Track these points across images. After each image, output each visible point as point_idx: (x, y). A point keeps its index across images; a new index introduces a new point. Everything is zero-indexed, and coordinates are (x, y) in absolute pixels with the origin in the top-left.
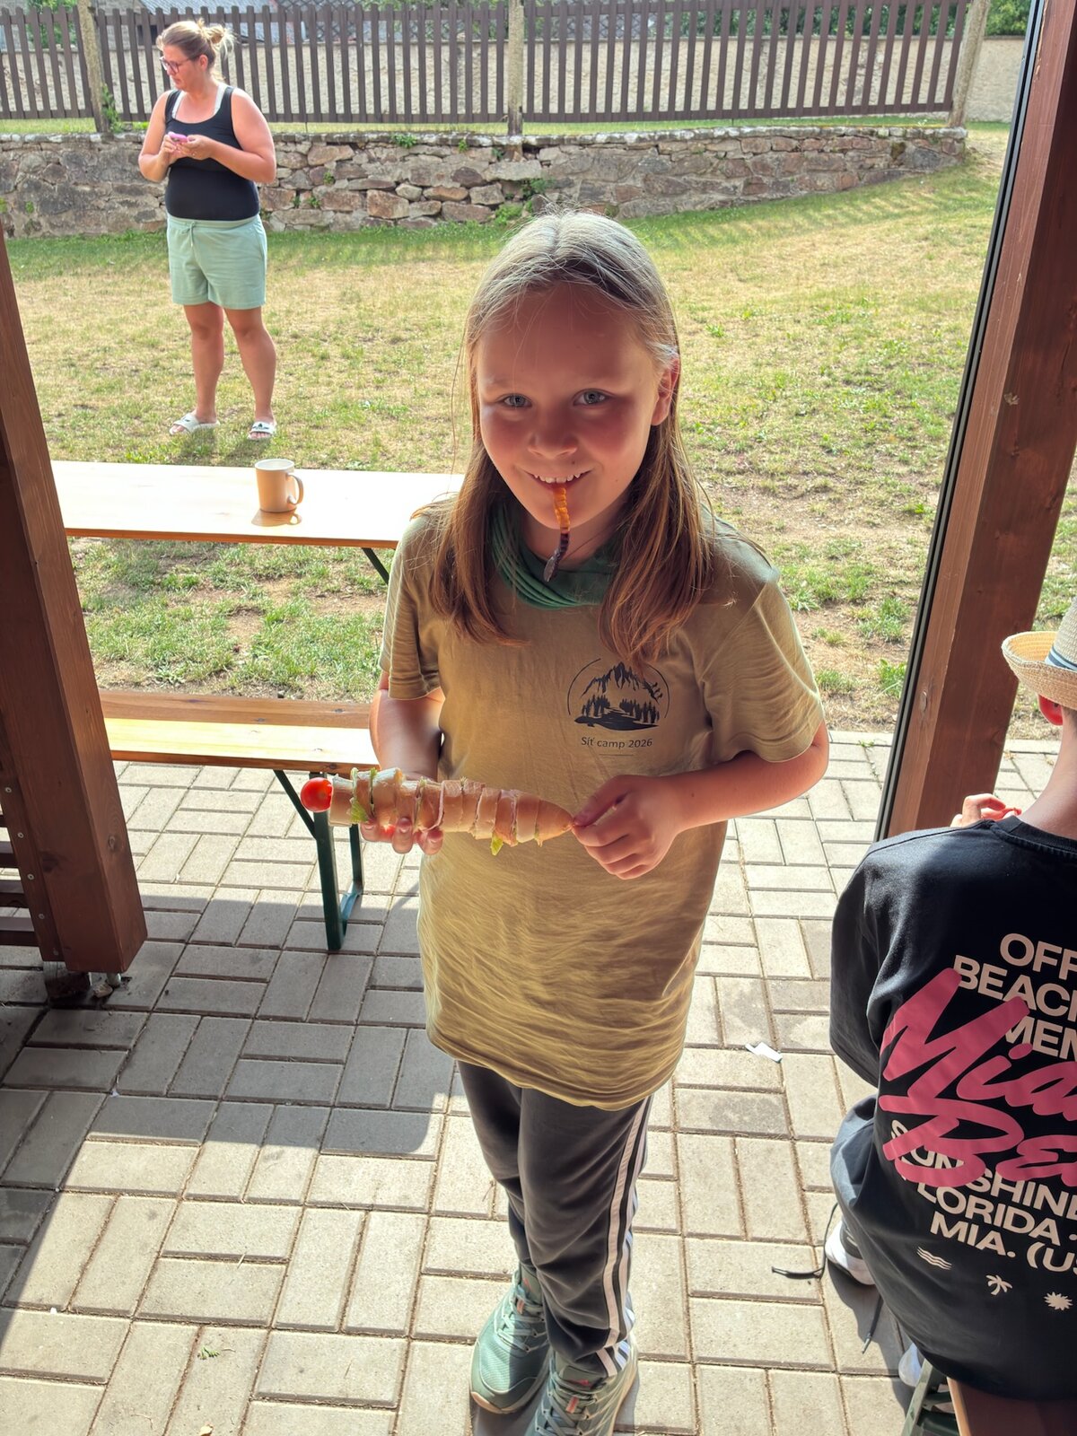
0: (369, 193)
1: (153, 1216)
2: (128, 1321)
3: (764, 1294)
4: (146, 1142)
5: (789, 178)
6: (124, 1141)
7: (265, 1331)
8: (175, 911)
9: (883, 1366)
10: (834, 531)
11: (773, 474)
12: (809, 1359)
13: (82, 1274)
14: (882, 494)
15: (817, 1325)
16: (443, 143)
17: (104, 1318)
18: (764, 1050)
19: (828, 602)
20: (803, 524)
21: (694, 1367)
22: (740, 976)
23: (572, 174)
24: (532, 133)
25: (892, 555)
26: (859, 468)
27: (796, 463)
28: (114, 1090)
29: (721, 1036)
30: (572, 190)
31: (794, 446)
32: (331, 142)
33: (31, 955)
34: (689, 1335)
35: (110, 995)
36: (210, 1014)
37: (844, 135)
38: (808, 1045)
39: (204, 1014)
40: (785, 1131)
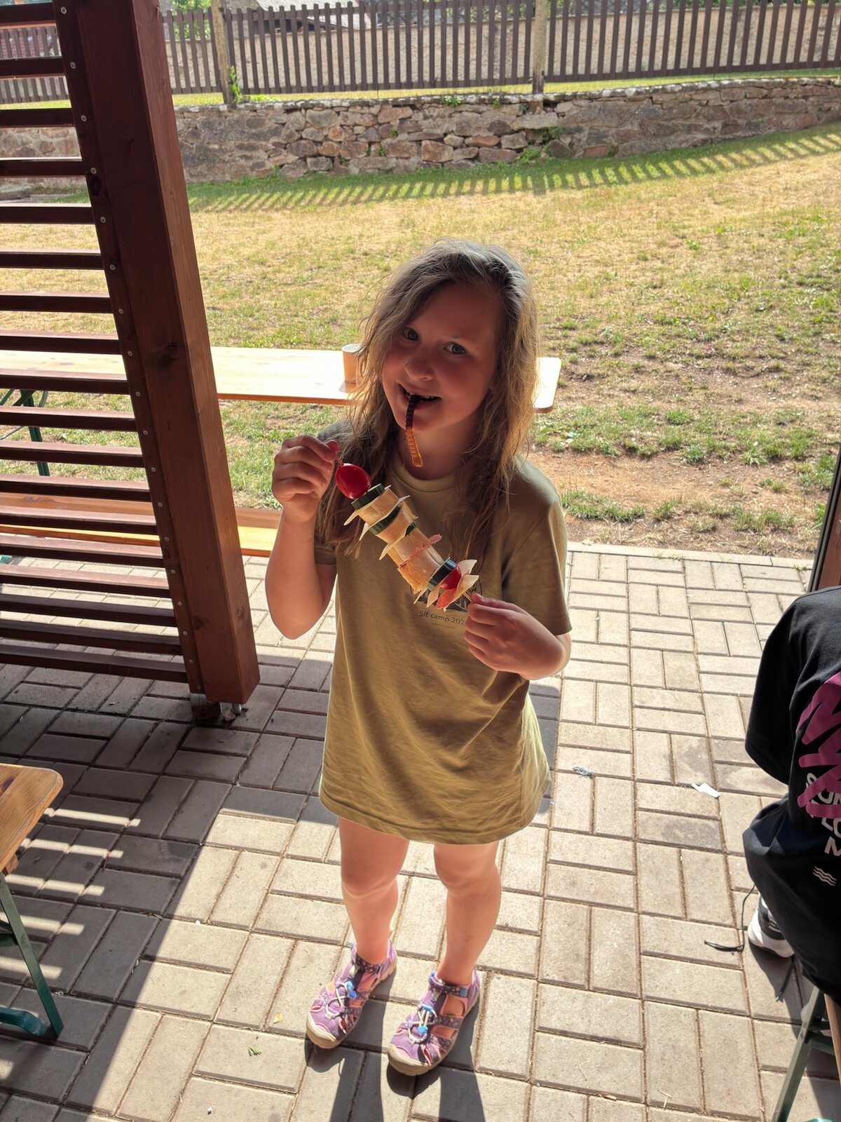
0: (424, 143)
1: (264, 866)
2: (248, 933)
3: (698, 958)
4: (259, 818)
5: (760, 120)
6: (244, 816)
7: (339, 948)
8: (278, 665)
9: (787, 1016)
10: (783, 402)
11: (734, 358)
12: (730, 1006)
13: (217, 900)
14: (825, 374)
15: (738, 983)
16: (481, 102)
17: (232, 930)
18: (706, 789)
19: (775, 458)
20: (758, 397)
21: (643, 1002)
22: (690, 735)
23: (582, 122)
24: (552, 90)
25: (830, 422)
26: (807, 353)
27: (754, 349)
28: (237, 783)
29: (673, 776)
30: (582, 135)
31: (753, 336)
32: (396, 104)
33: (183, 689)
34: (640, 980)
35: (234, 720)
36: (302, 737)
37: (806, 85)
38: (741, 787)
39: (298, 737)
40: (719, 847)
